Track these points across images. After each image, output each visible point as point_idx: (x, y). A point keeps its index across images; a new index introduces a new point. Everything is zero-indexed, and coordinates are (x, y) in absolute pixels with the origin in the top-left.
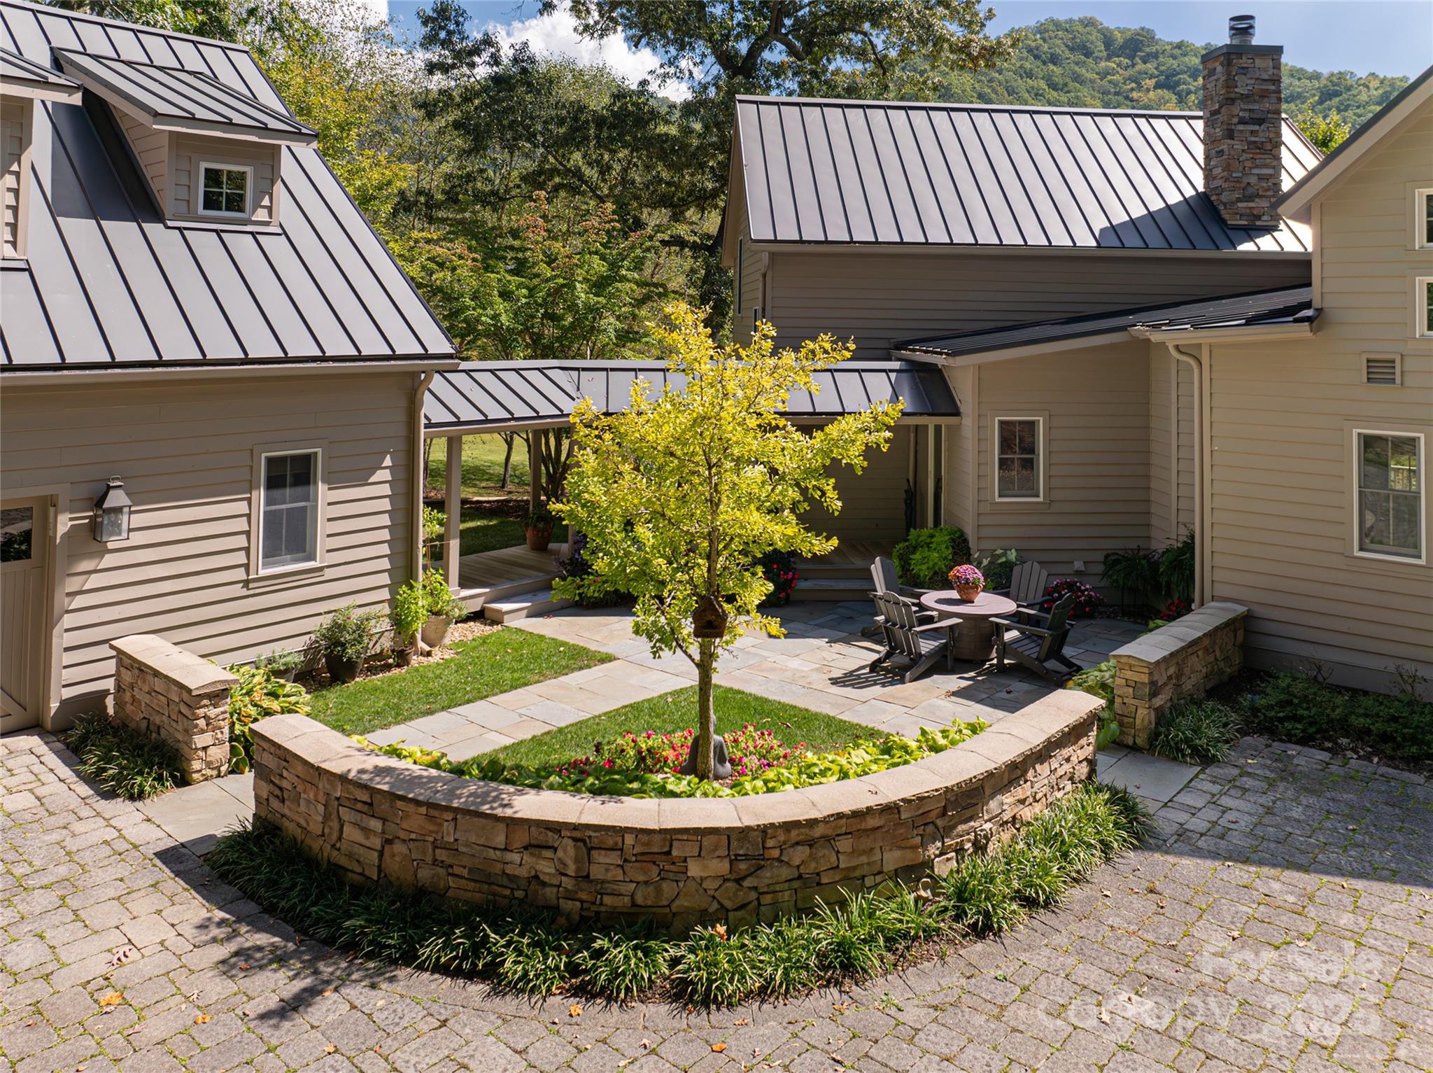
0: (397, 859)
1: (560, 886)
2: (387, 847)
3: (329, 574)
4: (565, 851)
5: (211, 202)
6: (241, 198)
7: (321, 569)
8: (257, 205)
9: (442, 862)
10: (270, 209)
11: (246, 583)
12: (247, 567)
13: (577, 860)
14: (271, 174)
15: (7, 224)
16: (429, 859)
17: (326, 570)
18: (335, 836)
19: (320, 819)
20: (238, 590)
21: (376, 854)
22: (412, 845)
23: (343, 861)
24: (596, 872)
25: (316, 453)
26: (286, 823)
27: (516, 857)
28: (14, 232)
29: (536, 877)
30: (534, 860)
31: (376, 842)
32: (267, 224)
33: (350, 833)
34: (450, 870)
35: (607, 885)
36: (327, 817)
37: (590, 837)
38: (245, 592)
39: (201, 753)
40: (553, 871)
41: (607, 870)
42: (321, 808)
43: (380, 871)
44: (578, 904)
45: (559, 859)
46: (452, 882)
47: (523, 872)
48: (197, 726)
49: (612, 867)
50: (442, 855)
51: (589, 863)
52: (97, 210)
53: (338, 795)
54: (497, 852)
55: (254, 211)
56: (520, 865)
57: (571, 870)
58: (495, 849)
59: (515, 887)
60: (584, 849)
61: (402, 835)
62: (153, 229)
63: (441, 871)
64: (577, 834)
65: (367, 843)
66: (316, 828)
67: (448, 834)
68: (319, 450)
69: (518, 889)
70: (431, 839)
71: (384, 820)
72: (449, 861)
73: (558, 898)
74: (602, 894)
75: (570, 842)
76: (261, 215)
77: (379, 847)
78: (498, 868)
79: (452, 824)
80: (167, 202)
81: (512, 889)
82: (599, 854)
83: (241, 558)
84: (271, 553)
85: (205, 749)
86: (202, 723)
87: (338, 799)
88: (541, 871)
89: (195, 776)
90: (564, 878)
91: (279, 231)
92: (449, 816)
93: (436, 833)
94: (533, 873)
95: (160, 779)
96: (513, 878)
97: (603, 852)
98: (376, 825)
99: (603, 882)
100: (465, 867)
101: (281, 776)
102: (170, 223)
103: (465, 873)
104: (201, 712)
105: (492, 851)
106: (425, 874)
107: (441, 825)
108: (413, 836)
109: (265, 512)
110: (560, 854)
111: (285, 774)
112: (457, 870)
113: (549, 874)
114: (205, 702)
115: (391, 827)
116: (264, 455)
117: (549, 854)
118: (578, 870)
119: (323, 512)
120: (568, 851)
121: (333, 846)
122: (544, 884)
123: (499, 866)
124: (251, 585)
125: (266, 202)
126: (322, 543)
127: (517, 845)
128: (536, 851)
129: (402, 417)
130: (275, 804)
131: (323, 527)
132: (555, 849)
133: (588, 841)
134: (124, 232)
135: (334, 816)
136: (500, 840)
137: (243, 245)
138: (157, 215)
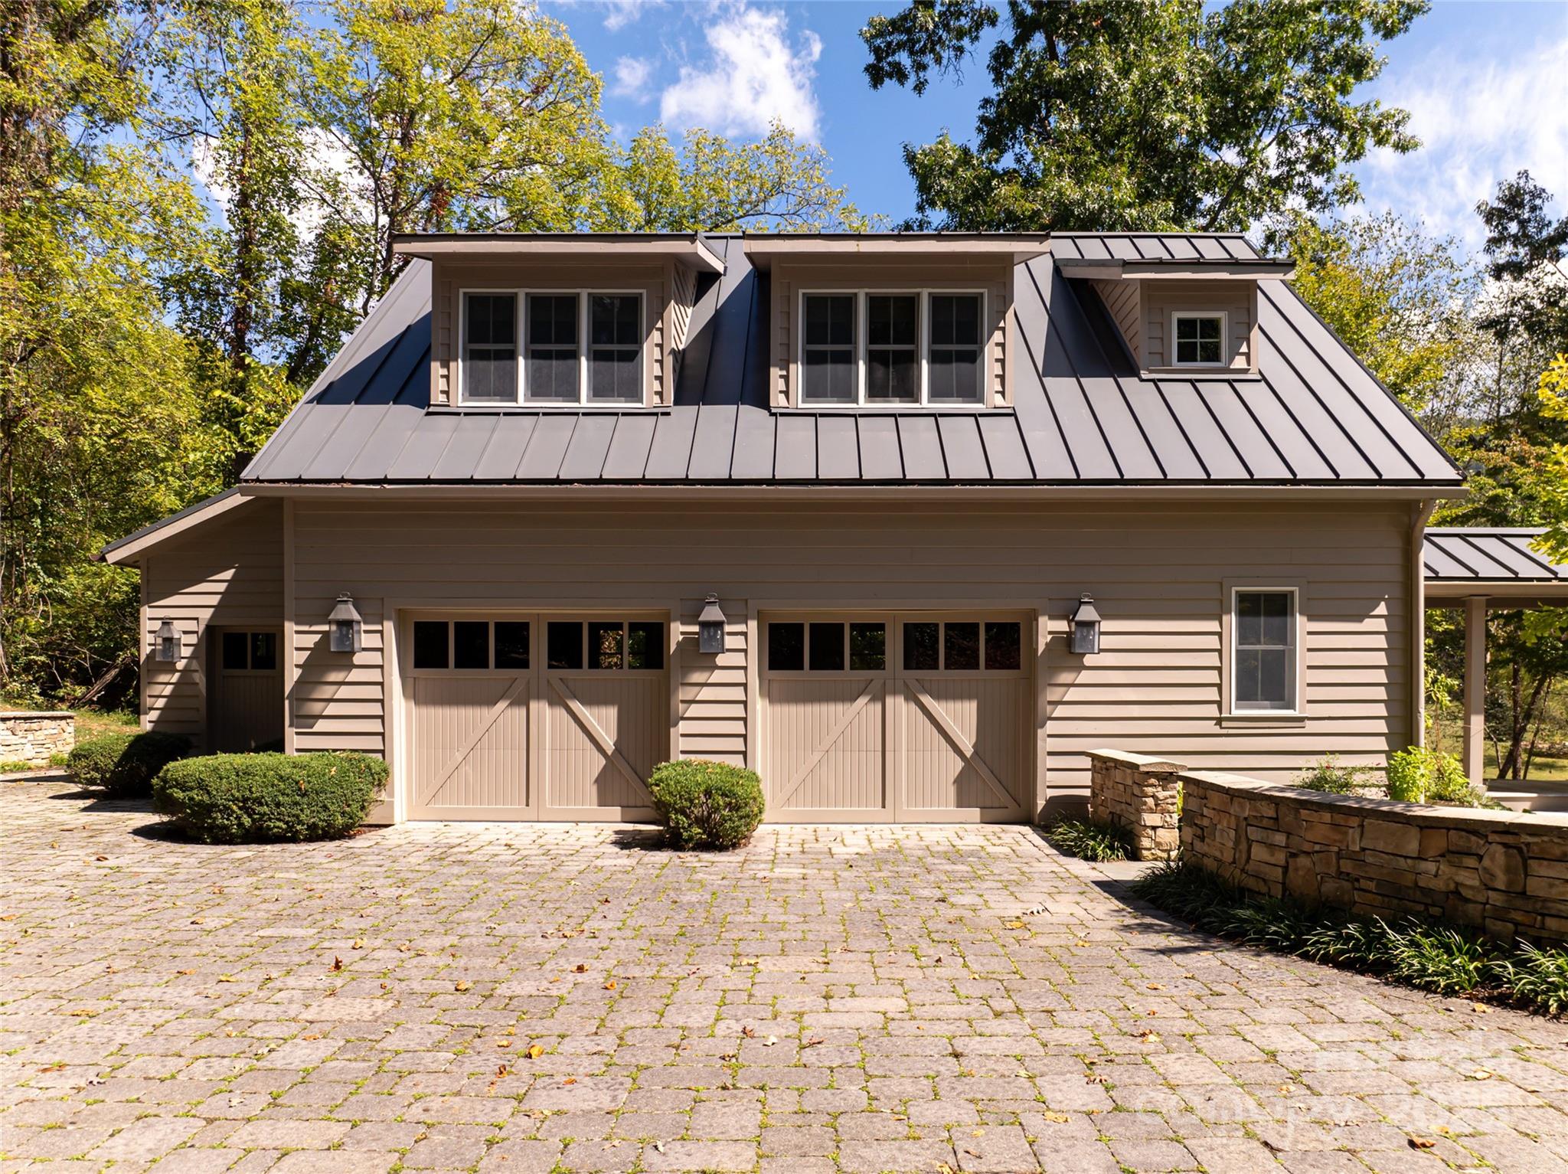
0: (1301, 873)
1: (1485, 904)
2: (1291, 860)
3: (1310, 727)
4: (1492, 859)
5: (1186, 353)
6: (1217, 347)
7: (1301, 719)
8: (1234, 353)
9: (1348, 874)
10: (1248, 355)
11: (1219, 721)
12: (1219, 704)
13: (1508, 870)
14: (1249, 319)
15: (997, 376)
16: (1333, 871)
17: (1307, 722)
18: (1243, 861)
19: (1231, 844)
20: (1210, 727)
21: (1280, 870)
22: (1316, 857)
23: (1251, 883)
24: (1534, 886)
25: (1292, 593)
26: (1206, 860)
27: (1431, 867)
28: (1003, 384)
29: (1457, 893)
30: (1454, 869)
31: (1280, 857)
32: (1246, 371)
33: (1259, 853)
34: (1356, 885)
35: (1550, 905)
36: (1237, 842)
37: (1528, 845)
38: (1217, 730)
39: (1150, 832)
40: (1476, 883)
41: (1551, 886)
42: (1232, 833)
43: (1285, 890)
44: (1511, 926)
45: (1485, 869)
46: (1357, 896)
47: (1439, 885)
48: (1145, 803)
49: (1557, 882)
50: (1347, 866)
51: (1526, 875)
52: (1078, 370)
53: (1246, 814)
54: (1409, 861)
55: (1231, 360)
56: (1436, 876)
57: (1501, 882)
58: (1406, 857)
59: (1429, 901)
60: (1519, 858)
61: (1306, 847)
62: (1129, 383)
63: (1347, 885)
64: (1509, 839)
65: (1272, 860)
66: (1228, 856)
67: (1354, 842)
68: (1296, 589)
69: (1434, 905)
70: (1336, 849)
71: (1289, 834)
72: (1355, 873)
73: (1484, 918)
74: (1543, 915)
75: (1500, 849)
76: (1239, 363)
77: (1283, 863)
78: (1408, 880)
79: (1358, 830)
80: (1141, 356)
81: (1426, 905)
82: (1540, 865)
83: (1212, 694)
84: (1245, 695)
85: (1154, 828)
86: (1150, 801)
87: (1246, 819)
88: (1462, 884)
89: (1145, 853)
90: (1490, 893)
91: (1259, 377)
92: (1354, 822)
93: (1341, 842)
94: (1452, 886)
95: (1111, 848)
96: (1427, 892)
97: (1545, 863)
98: (1280, 839)
99: (1545, 900)
100: (1371, 879)
101: (1202, 815)
102: (1144, 377)
103: (1372, 886)
104: (1149, 790)
105: (1402, 860)
106: (1329, 887)
107: (1346, 833)
108: (1317, 848)
109: (1238, 651)
110: (1486, 862)
111: (1205, 811)
112: (1364, 884)
113: (1471, 887)
114: (1153, 781)
115: (1295, 840)
116: (1234, 590)
117: (1471, 862)
118: (1510, 883)
119: (1302, 659)
120: (1497, 858)
121: (1243, 870)
122: (1467, 901)
123: (1411, 877)
124: (1224, 724)
125: (1244, 349)
126: (1301, 693)
127: (1432, 853)
128: (1455, 859)
129: (1396, 558)
130: (1198, 845)
131: (1302, 676)
132: (1480, 858)
133: (1525, 849)
134: (1101, 387)
135: (1243, 839)
136: (1412, 847)
137: (1219, 395)
138: (1132, 371)
